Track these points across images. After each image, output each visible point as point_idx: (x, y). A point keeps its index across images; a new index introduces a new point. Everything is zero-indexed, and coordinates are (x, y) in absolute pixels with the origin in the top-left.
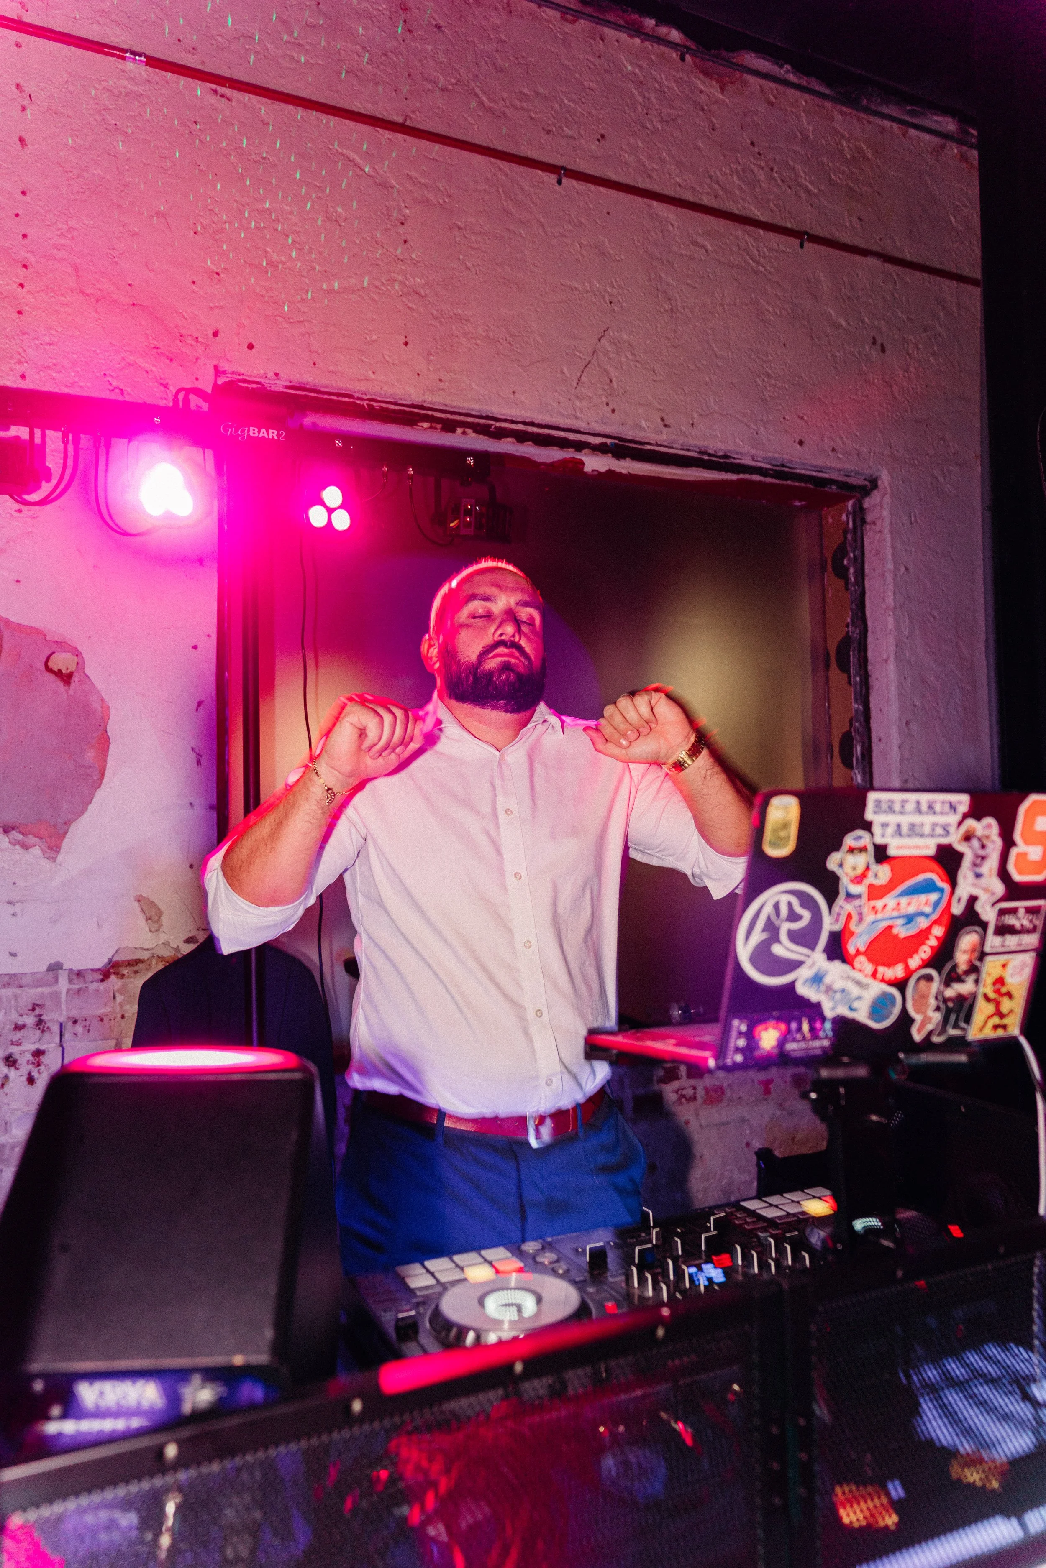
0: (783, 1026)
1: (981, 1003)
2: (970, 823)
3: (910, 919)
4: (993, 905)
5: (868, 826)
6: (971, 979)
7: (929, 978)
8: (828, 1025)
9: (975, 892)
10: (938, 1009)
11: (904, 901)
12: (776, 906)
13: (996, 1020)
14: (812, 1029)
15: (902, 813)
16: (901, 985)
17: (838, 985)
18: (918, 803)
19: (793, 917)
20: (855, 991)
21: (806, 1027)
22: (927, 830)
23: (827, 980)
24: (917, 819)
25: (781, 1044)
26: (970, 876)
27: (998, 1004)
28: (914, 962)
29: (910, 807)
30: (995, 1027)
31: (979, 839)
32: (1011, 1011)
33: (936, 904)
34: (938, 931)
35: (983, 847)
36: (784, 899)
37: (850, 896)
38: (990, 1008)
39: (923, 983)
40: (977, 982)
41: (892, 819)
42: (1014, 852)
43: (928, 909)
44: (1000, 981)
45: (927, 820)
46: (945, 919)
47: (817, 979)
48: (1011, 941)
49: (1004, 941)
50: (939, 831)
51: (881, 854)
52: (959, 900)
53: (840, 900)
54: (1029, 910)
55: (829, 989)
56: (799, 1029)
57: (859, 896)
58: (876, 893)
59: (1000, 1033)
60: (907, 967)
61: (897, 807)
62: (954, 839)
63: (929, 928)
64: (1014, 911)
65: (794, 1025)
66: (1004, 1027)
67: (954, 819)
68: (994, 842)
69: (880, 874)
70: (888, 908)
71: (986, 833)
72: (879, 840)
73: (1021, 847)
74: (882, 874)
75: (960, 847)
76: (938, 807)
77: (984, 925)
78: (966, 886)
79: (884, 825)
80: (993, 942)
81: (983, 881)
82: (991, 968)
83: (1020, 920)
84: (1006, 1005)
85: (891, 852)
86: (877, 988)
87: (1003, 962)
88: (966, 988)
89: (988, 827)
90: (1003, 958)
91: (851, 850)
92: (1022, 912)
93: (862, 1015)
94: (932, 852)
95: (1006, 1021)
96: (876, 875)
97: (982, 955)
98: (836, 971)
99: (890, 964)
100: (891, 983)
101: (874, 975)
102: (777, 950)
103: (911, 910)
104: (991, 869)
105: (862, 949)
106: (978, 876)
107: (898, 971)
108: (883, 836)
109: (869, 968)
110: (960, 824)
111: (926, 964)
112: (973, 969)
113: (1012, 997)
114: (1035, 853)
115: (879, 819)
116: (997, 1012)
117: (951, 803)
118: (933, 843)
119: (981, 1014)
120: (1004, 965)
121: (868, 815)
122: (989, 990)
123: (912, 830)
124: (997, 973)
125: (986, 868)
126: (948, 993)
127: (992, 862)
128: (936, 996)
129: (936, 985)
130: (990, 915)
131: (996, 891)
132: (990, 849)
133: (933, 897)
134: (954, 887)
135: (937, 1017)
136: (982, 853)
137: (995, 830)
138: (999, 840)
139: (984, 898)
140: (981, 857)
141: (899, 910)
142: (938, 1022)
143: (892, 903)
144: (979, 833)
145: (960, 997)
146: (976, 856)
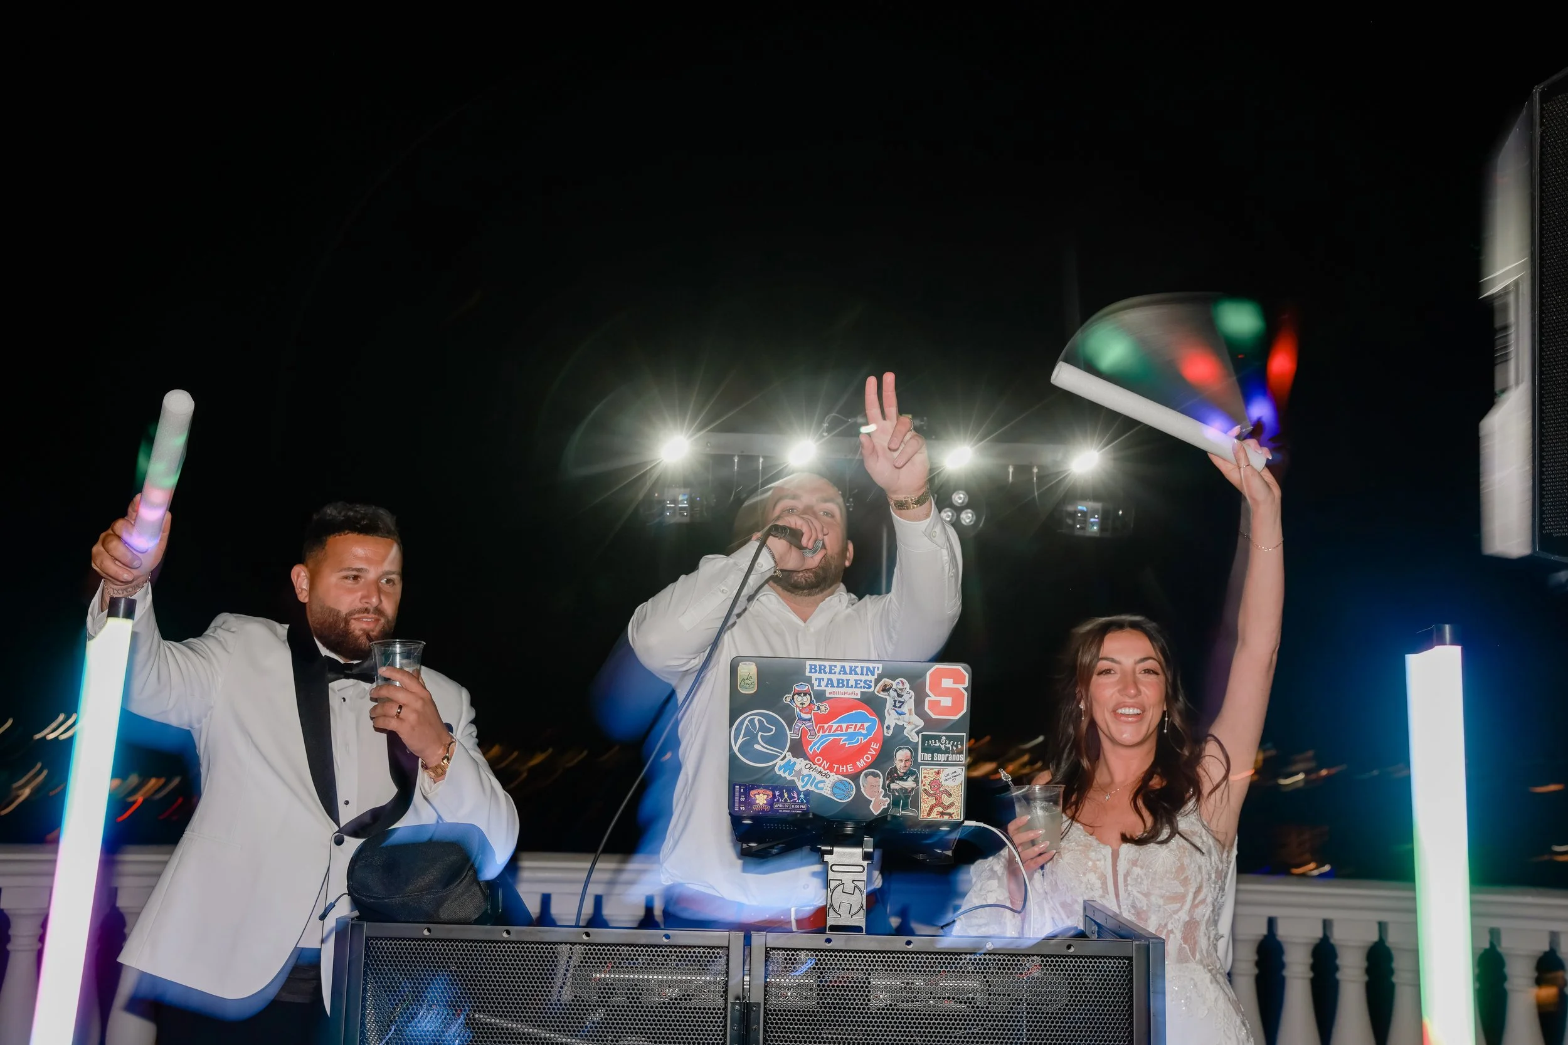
0: (770, 793)
1: (924, 796)
2: (886, 681)
3: (851, 736)
5: (809, 680)
6: (911, 779)
7: (875, 775)
8: (802, 796)
9: (900, 723)
10: (887, 796)
11: (844, 725)
12: (752, 721)
13: (939, 809)
14: (791, 797)
15: (830, 673)
16: (855, 777)
17: (805, 772)
18: (843, 667)
19: (763, 728)
20: (819, 777)
21: (786, 795)
22: (852, 683)
23: (797, 768)
24: (844, 677)
25: (771, 803)
26: (893, 713)
27: (938, 799)
28: (861, 764)
29: (837, 670)
30: (942, 814)
31: (896, 690)
32: (952, 804)
33: (869, 729)
34: (875, 746)
36: (757, 718)
37: (800, 719)
39: (870, 777)
40: (916, 781)
41: (826, 677)
42: (926, 700)
43: (864, 732)
44: (936, 784)
45: (852, 679)
46: (880, 739)
47: (789, 767)
48: (940, 757)
49: (933, 757)
50: (862, 684)
51: (820, 696)
52: (888, 728)
53: (796, 722)
55: (798, 773)
56: (782, 796)
57: (810, 720)
58: (822, 719)
59: (946, 817)
60: (856, 767)
61: (827, 670)
62: (876, 690)
63: (868, 743)
65: (777, 793)
66: (950, 815)
67: (873, 678)
68: (908, 693)
69: (823, 708)
70: (833, 730)
71: (900, 686)
72: (816, 688)
73: (932, 697)
74: (825, 708)
75: (882, 695)
76: (859, 670)
78: (891, 719)
79: (820, 680)
80: (923, 757)
81: (906, 717)
82: (927, 774)
83: (943, 744)
84: (946, 800)
85: (828, 695)
86: (834, 777)
87: (937, 770)
88: (909, 784)
89: (901, 683)
90: (936, 769)
91: (799, 694)
92: (944, 738)
93: (827, 792)
94: (859, 697)
95: (948, 811)
96: (819, 708)
97: (917, 765)
98: (800, 763)
99: (842, 764)
100: (845, 776)
101: (831, 769)
102: (757, 747)
103: (851, 731)
104: (910, 711)
105: (818, 752)
106: (901, 713)
107: (850, 768)
108: (819, 685)
109: (825, 764)
110: (877, 681)
111: (870, 766)
112: (909, 773)
113: (950, 795)
114: (946, 702)
115: (814, 676)
116: (939, 803)
117: (868, 668)
118: (858, 691)
119: (925, 803)
120: (938, 773)
121: (807, 674)
122: (927, 788)
123: (841, 684)
124: (932, 778)
125: (905, 709)
126: (893, 786)
127: (909, 705)
128: (883, 787)
129: (881, 780)
130: (916, 739)
131: (918, 724)
132: (906, 697)
133: (866, 725)
134: (882, 719)
135: (887, 801)
136: (900, 699)
137: (907, 685)
138: (912, 693)
139: (908, 728)
140: (900, 702)
141: (841, 730)
142: (889, 804)
143: (835, 726)
144: (894, 687)
145: (904, 790)
146: (895, 701)
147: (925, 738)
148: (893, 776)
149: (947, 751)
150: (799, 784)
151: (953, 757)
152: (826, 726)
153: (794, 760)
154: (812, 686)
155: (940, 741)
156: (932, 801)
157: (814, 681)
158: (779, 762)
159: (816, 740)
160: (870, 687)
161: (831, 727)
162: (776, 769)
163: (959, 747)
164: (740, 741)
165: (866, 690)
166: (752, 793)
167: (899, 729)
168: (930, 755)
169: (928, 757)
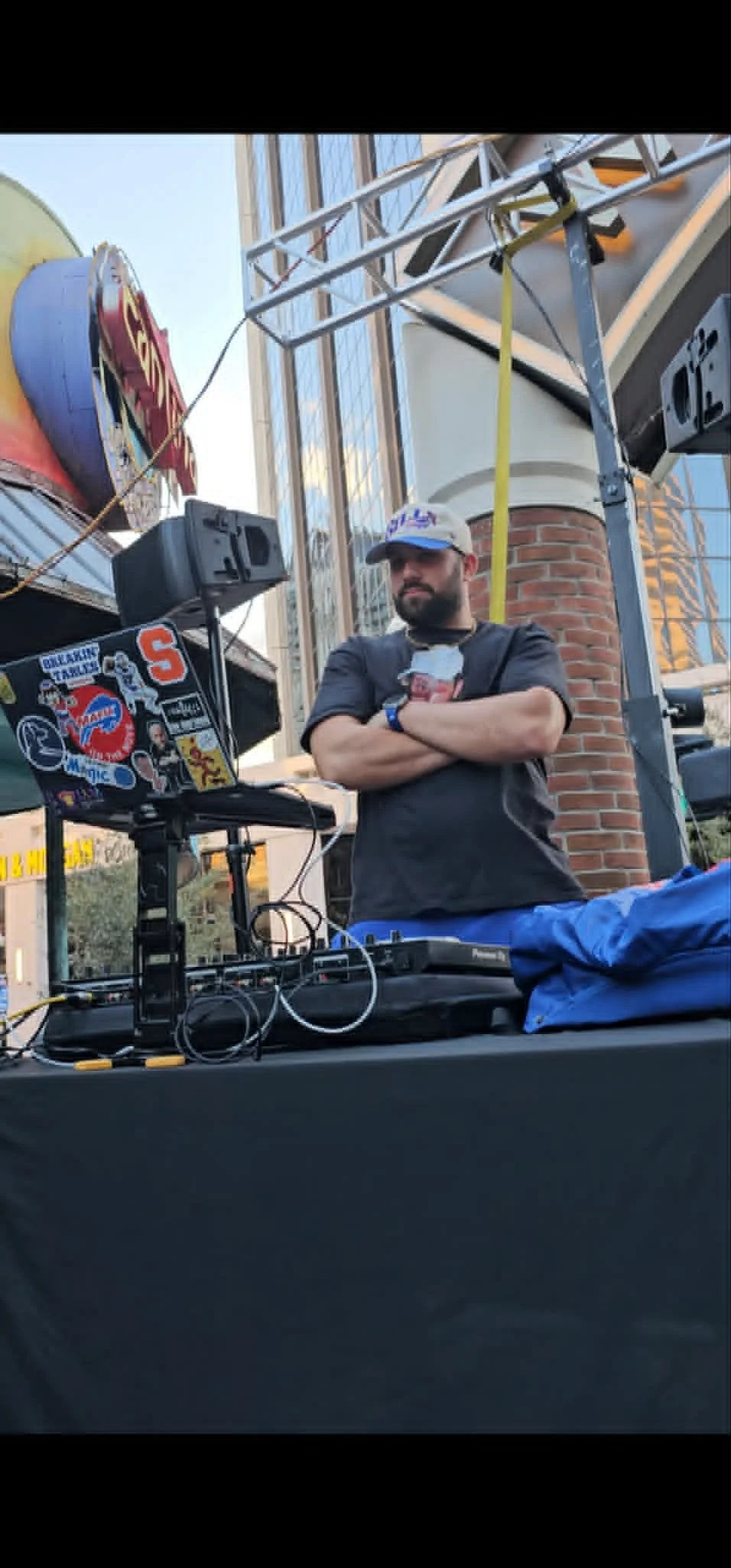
0: (73, 793)
2: (106, 658)
3: (106, 723)
4: (156, 704)
5: (47, 676)
6: (173, 752)
7: (142, 756)
9: (138, 699)
10: (160, 774)
11: (96, 713)
12: (25, 729)
13: (211, 777)
14: (89, 794)
15: (61, 664)
17: (88, 766)
18: (70, 655)
19: (38, 733)
20: (101, 769)
22: (81, 669)
23: (81, 764)
24: (74, 665)
26: (127, 689)
27: (204, 766)
28: (126, 747)
29: (65, 659)
30: (216, 781)
31: (119, 666)
32: (219, 770)
33: (117, 711)
34: (130, 727)
35: (125, 670)
36: (28, 724)
37: (60, 717)
38: (200, 770)
39: (140, 759)
40: (178, 753)
41: (60, 669)
42: (149, 668)
43: (115, 715)
44: (194, 751)
45: (80, 664)
46: (131, 719)
47: (74, 765)
48: (187, 724)
49: (180, 725)
50: (90, 668)
51: (63, 688)
52: (131, 705)
53: (59, 721)
54: (185, 702)
55: (83, 770)
56: (83, 794)
57: (67, 716)
58: (77, 712)
59: (220, 785)
60: (123, 752)
61: (58, 661)
62: (102, 670)
63: (122, 726)
64: (175, 705)
65: (79, 792)
66: (223, 781)
67: (96, 659)
68: (130, 666)
70: (89, 719)
71: (121, 661)
72: (57, 682)
73: (151, 664)
74: (73, 701)
75: (111, 674)
76: (82, 654)
79: (57, 673)
80: (173, 727)
81: (140, 691)
83: (184, 710)
84: (211, 766)
85: (69, 687)
86: (112, 767)
87: (190, 739)
88: (173, 758)
89: (120, 657)
90: (188, 736)
91: (48, 691)
92: (181, 704)
94: (93, 681)
95: (219, 777)
96: (68, 702)
97: (171, 737)
98: (81, 759)
99: (113, 751)
100: (120, 762)
101: (105, 758)
102: (41, 752)
103: (103, 717)
104: (140, 683)
105: (89, 744)
106: (133, 689)
108: (58, 679)
109: (100, 755)
110: (101, 660)
111: (135, 748)
112: (169, 747)
113: (212, 760)
114: (165, 665)
115: (52, 671)
116: (207, 772)
117: (88, 650)
118: (90, 676)
119: (196, 774)
120: (192, 740)
121: (45, 670)
123: (74, 672)
124: (189, 747)
125: (135, 683)
126: (162, 763)
127: (137, 678)
128: (154, 767)
129: (150, 760)
130: (158, 710)
131: (153, 695)
132: (131, 670)
133: (113, 707)
134: (122, 698)
135: (164, 779)
136: (126, 674)
137: (126, 658)
138: (133, 665)
139: (147, 701)
140: (128, 677)
141: (96, 718)
143: (90, 716)
144: (116, 662)
145: (171, 765)
146: (124, 678)
147: (166, 708)
148: (157, 754)
149: (189, 717)
150: (90, 780)
151: (199, 721)
152: (83, 717)
153: (75, 757)
154: (53, 681)
155: (179, 708)
157: (52, 675)
158: (65, 763)
159: (80, 734)
160: (97, 669)
161: (86, 717)
162: (66, 770)
163: (198, 709)
164: (28, 748)
165: (95, 673)
166: (60, 796)
167: (140, 704)
169: (176, 726)
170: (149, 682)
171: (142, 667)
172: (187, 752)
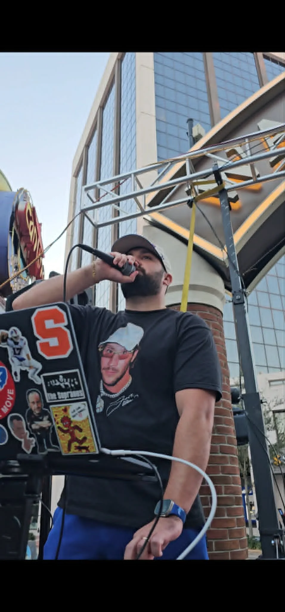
1: (59, 433)
2: (1, 332)
4: (39, 375)
6: (46, 418)
7: (18, 418)
9: (24, 369)
10: (31, 436)
13: (76, 444)
26: (15, 360)
27: (72, 434)
28: (4, 410)
30: (79, 448)
31: (12, 339)
32: (85, 438)
33: (3, 378)
34: (11, 392)
35: (16, 343)
39: (15, 421)
40: (50, 419)
42: (37, 343)
44: (66, 420)
46: (13, 385)
48: (63, 395)
49: (57, 395)
52: (16, 374)
54: (65, 376)
59: (84, 452)
63: (5, 391)
64: (56, 377)
66: (86, 448)
68: (22, 340)
71: (14, 335)
73: (41, 340)
75: (3, 345)
77: (40, 387)
78: (16, 366)
80: (50, 397)
81: (26, 361)
82: (56, 412)
83: (63, 383)
84: (79, 435)
87: (63, 408)
88: (45, 423)
89: (14, 332)
90: (63, 406)
92: (61, 377)
95: (84, 445)
97: (47, 405)
104: (28, 355)
106: (21, 360)
111: (11, 411)
113: (80, 430)
114: (54, 342)
116: (74, 439)
119: (63, 440)
120: (66, 410)
122: (61, 425)
124: (61, 415)
125: (23, 355)
126: (34, 426)
127: (26, 351)
128: (27, 429)
129: (24, 422)
130: (40, 381)
131: (37, 367)
132: (21, 344)
134: (9, 367)
135: (34, 440)
136: (17, 347)
137: (19, 333)
138: (25, 339)
139: (31, 372)
140: (18, 349)
142: (36, 444)
144: (10, 336)
145: (43, 429)
146: (14, 349)
147: (46, 379)
148: (32, 418)
149: (66, 389)
151: (74, 394)
155: (59, 380)
156: (68, 437)
163: (75, 383)
167: (24, 374)
168: (54, 395)
169: (53, 396)
170: (36, 356)
171: (32, 341)
172: (59, 420)
